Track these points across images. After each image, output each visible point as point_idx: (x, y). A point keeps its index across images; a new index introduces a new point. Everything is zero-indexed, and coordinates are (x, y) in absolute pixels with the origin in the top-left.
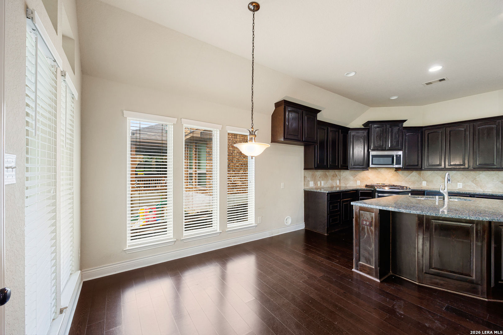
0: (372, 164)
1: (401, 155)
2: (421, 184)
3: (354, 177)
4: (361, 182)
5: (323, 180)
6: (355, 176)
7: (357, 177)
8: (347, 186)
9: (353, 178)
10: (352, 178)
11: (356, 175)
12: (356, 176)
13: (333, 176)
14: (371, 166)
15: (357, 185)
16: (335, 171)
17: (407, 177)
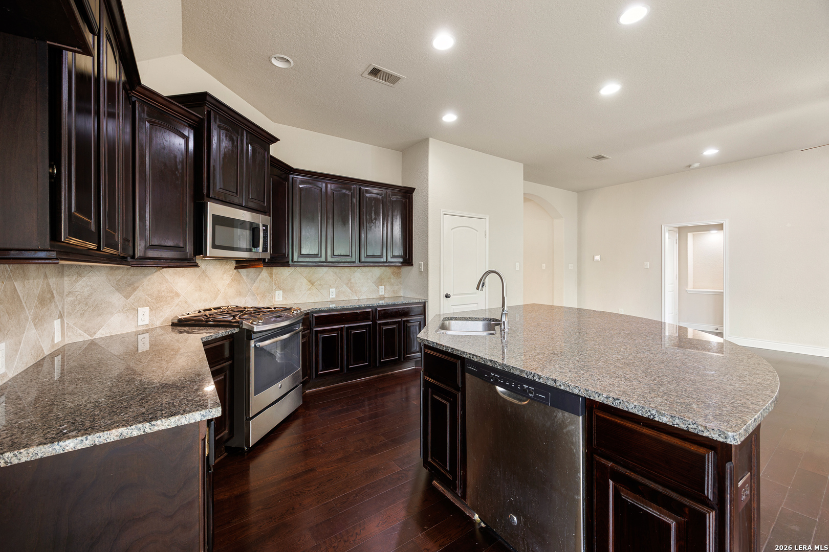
0: (214, 246)
1: (267, 227)
2: (273, 297)
3: (127, 297)
4: (151, 310)
6: (127, 289)
7: (139, 293)
8: (98, 335)
9: (123, 299)
10: (117, 299)
11: (136, 285)
12: (135, 289)
14: (210, 251)
15: (138, 326)
17: (254, 283)
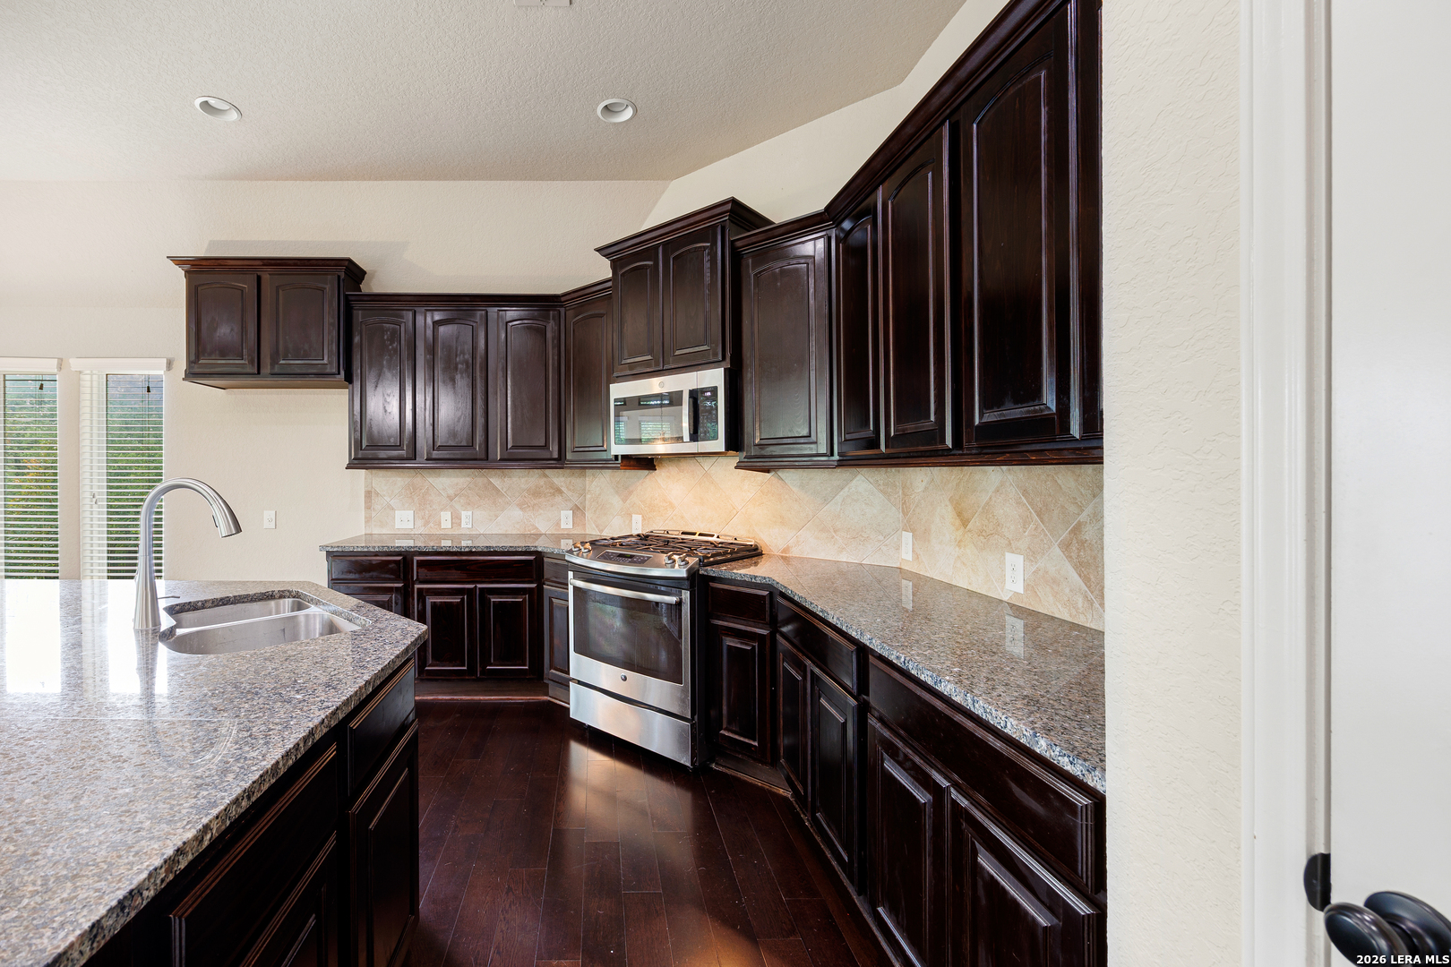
0: (618, 441)
1: (716, 388)
5: (469, 504)
6: (625, 494)
7: (634, 498)
9: (621, 502)
11: (631, 488)
12: (630, 494)
13: (536, 493)
16: (548, 472)
